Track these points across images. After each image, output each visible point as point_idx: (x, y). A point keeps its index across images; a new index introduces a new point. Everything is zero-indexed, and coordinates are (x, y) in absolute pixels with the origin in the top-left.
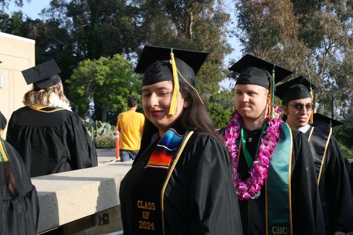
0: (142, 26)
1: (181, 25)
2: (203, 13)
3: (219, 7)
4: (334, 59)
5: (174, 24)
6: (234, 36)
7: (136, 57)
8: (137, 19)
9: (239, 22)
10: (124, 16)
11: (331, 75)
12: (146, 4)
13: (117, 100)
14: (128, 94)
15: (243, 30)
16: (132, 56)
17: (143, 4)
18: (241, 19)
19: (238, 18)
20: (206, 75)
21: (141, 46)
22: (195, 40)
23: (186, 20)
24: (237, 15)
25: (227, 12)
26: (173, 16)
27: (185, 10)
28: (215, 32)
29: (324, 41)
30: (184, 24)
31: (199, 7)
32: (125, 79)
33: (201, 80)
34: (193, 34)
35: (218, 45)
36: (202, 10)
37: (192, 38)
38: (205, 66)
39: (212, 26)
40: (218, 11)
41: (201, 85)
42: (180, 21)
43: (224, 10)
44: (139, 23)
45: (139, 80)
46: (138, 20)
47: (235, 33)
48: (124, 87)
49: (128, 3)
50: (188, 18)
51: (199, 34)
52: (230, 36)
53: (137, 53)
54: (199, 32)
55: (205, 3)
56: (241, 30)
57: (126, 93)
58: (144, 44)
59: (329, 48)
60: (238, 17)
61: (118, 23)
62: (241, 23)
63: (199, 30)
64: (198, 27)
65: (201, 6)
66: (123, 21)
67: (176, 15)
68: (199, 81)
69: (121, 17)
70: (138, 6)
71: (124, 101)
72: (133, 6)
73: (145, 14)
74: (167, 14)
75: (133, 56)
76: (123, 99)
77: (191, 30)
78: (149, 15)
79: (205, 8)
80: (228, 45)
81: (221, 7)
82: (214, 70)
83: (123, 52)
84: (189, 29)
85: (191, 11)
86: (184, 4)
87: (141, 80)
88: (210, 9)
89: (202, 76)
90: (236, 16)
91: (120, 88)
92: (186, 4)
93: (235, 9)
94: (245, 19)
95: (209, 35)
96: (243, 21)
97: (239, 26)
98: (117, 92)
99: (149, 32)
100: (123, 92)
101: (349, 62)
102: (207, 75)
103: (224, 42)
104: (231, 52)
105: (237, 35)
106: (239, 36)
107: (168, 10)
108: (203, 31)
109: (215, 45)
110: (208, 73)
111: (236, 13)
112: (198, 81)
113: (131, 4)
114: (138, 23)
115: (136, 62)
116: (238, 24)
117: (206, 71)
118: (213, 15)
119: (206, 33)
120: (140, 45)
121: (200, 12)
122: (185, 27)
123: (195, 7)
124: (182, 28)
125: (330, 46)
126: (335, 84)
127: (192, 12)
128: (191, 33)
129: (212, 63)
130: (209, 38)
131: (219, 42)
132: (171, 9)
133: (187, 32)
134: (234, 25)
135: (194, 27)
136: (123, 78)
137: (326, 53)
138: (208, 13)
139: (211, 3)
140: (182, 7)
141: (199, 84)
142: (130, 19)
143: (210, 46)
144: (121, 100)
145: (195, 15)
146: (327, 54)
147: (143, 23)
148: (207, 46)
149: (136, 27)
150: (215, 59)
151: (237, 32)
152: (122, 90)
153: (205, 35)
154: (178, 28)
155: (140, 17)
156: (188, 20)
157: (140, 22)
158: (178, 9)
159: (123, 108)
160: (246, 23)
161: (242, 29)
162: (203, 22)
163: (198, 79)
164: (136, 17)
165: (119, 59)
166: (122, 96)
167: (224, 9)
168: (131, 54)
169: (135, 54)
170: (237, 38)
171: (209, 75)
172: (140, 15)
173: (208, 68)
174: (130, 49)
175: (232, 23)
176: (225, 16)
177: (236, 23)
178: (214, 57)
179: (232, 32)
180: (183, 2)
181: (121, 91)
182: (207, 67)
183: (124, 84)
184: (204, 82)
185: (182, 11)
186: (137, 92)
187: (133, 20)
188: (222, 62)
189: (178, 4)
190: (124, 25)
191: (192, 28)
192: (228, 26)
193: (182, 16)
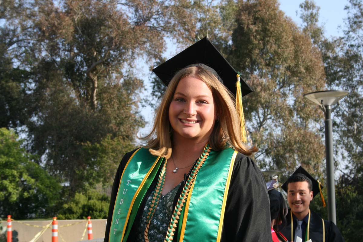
0: (34, 93)
1: (82, 92)
2: (110, 78)
3: (129, 71)
4: (270, 134)
5: (74, 91)
6: (148, 105)
7: (27, 132)
8: (27, 85)
9: (154, 88)
10: (11, 81)
11: (268, 153)
12: (38, 66)
13: (3, 186)
14: (17, 178)
15: (159, 98)
16: (20, 131)
17: (34, 67)
18: (157, 85)
19: (153, 84)
20: (117, 154)
21: (33, 118)
22: (100, 111)
23: (89, 87)
24: (151, 79)
25: (140, 77)
26: (72, 81)
27: (88, 75)
28: (125, 102)
29: (257, 112)
30: (86, 92)
31: (105, 71)
32: (13, 159)
33: (111, 159)
34: (97, 103)
35: (129, 117)
36: (108, 73)
37: (97, 108)
38: (115, 142)
39: (122, 95)
40: (128, 75)
41: (110, 166)
42: (81, 87)
43: (135, 75)
44: (30, 90)
45: (31, 160)
46: (28, 87)
47: (149, 102)
48: (12, 169)
49: (15, 66)
50: (91, 84)
51: (106, 104)
52: (143, 106)
53: (27, 126)
54: (105, 101)
55: (112, 66)
56: (156, 99)
57: (14, 176)
58: (35, 116)
59: (264, 120)
60: (153, 82)
61: (3, 90)
62: (156, 90)
63: (106, 98)
64: (104, 95)
65: (107, 70)
66: (9, 87)
67: (77, 80)
68: (108, 160)
69: (7, 82)
70: (28, 69)
71: (11, 187)
72: (21, 68)
73: (37, 79)
74: (65, 79)
75: (23, 131)
76: (10, 184)
77: (95, 98)
78: (43, 79)
79: (112, 71)
80: (141, 117)
81: (132, 70)
82: (126, 147)
83: (9, 126)
84: (92, 97)
85: (95, 75)
86: (86, 67)
87: (33, 160)
88: (119, 73)
89: (112, 154)
90: (150, 81)
91: (7, 171)
92: (89, 67)
93: (149, 73)
94: (161, 86)
95: (118, 104)
96: (159, 88)
97: (153, 94)
98: (3, 176)
99: (43, 100)
100: (11, 176)
101: (288, 137)
102: (118, 152)
103: (136, 113)
104: (144, 125)
105: (152, 104)
106: (154, 106)
107: (67, 73)
108: (111, 100)
109: (126, 117)
110: (119, 150)
111: (150, 78)
112: (106, 160)
113: (19, 67)
114: (28, 90)
115: (26, 138)
116: (153, 91)
117: (117, 148)
118: (122, 81)
119: (114, 102)
120: (31, 117)
121: (106, 77)
122: (88, 94)
123: (100, 71)
124: (84, 96)
125: (264, 117)
126: (272, 165)
127: (96, 77)
128: (96, 102)
129: (124, 139)
130: (118, 109)
131: (130, 113)
132: (70, 72)
133: (90, 101)
134: (148, 92)
135: (99, 95)
136: (12, 158)
137: (260, 127)
138: (117, 78)
139: (120, 66)
140: (83, 70)
141: (109, 164)
142: (18, 85)
143: (119, 118)
144: (7, 186)
145: (100, 80)
146: (262, 127)
147: (34, 90)
148: (115, 118)
149: (26, 94)
150: (126, 134)
151: (152, 100)
152: (9, 173)
153: (113, 105)
154: (80, 96)
155: (31, 83)
156: (91, 87)
157: (31, 88)
158: (79, 73)
159: (11, 196)
160: (163, 90)
161: (157, 97)
162: (109, 89)
163: (107, 158)
164: (26, 82)
165: (5, 134)
166: (10, 180)
167: (135, 73)
168: (19, 129)
169: (24, 127)
170: (152, 109)
171: (120, 153)
172: (30, 80)
173: (120, 145)
174: (18, 122)
175: (146, 90)
176: (137, 82)
177: (150, 90)
178: (125, 132)
179: (146, 101)
180: (85, 64)
181: (8, 175)
182: (118, 144)
183: (12, 166)
184: (115, 162)
185: (84, 76)
186: (29, 175)
187: (22, 85)
188: (133, 138)
189: (79, 67)
190: (11, 93)
191: (96, 96)
192: (141, 94)
193: (83, 81)
